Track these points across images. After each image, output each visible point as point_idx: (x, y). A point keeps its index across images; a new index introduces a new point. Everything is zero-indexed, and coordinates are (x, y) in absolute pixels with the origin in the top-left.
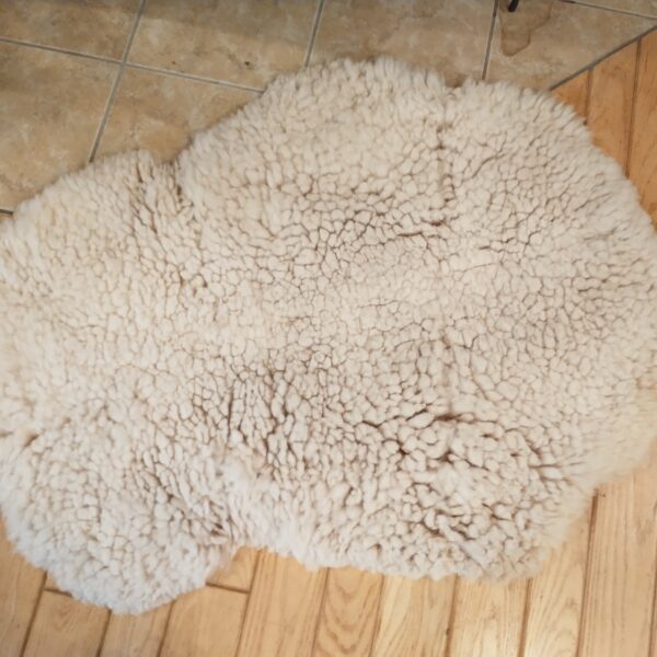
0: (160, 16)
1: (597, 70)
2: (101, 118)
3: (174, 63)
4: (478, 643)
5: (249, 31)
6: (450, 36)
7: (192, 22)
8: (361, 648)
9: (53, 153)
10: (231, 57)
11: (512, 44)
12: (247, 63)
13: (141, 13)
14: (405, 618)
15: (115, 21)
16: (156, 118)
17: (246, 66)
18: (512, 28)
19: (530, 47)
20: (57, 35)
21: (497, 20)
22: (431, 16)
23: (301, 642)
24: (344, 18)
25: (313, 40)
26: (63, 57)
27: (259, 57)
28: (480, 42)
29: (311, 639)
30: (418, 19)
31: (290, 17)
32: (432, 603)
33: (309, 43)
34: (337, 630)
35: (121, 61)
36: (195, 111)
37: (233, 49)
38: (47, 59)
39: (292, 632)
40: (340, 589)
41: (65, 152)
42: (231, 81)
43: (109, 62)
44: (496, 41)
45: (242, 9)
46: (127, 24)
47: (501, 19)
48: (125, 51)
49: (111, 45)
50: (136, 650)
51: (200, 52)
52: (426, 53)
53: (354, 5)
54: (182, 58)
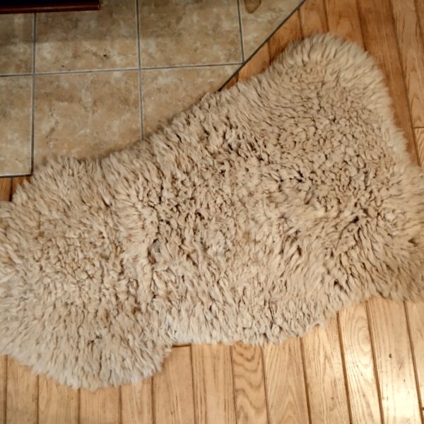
0: (47, 41)
1: (302, 8)
2: (31, 109)
3: (63, 66)
4: (316, 336)
5: (101, 36)
6: (215, 10)
7: (66, 39)
8: (257, 356)
9: (9, 137)
10: (95, 54)
11: (252, 6)
12: (105, 56)
13: (35, 41)
15: (22, 50)
16: (62, 101)
17: (104, 58)
19: (262, 5)
23: (225, 362)
24: (153, 15)
25: (138, 32)
27: (111, 50)
28: (233, 9)
29: (229, 359)
30: (195, 5)
31: (122, 23)
33: (137, 35)
34: (242, 351)
35: (32, 73)
36: (83, 91)
37: (94, 49)
39: (219, 358)
41: (16, 135)
42: (99, 68)
43: (26, 75)
44: (242, 6)
45: (93, 24)
46: (28, 50)
48: (33, 66)
49: (23, 65)
50: (139, 392)
51: (75, 56)
52: (204, 24)
53: (156, 5)
54: (67, 62)
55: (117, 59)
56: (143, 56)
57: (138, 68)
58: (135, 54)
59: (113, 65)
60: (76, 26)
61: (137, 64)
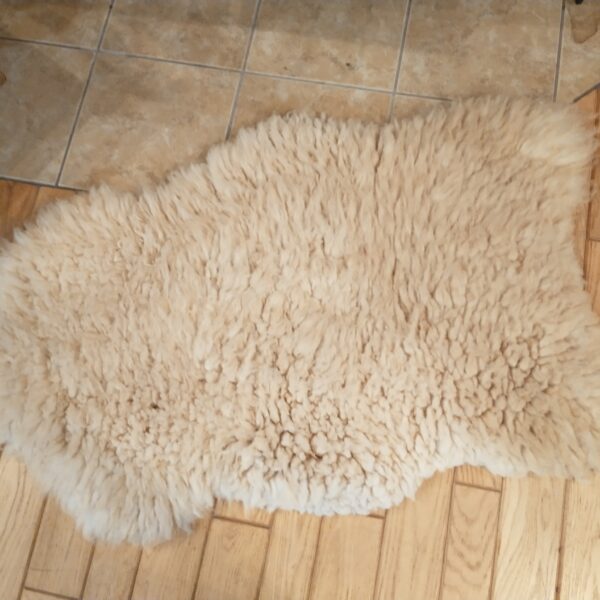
0: (271, 28)
3: (286, 68)
5: (347, 36)
6: (524, 29)
7: (298, 32)
8: (485, 565)
10: (334, 60)
11: (581, 33)
12: (348, 65)
13: (255, 26)
14: (521, 539)
15: (233, 35)
17: (347, 67)
18: (580, 18)
19: (597, 34)
20: (186, 50)
21: (566, 12)
22: (507, 12)
23: (432, 560)
24: (430, 19)
26: (192, 69)
27: (358, 58)
28: (552, 32)
29: (441, 556)
30: (496, 16)
31: (382, 22)
32: (545, 526)
33: (400, 43)
34: (463, 549)
35: (241, 70)
37: (335, 52)
38: (179, 72)
39: (425, 551)
40: (463, 515)
42: (335, 80)
43: (231, 71)
44: (567, 30)
45: (341, 18)
46: (243, 37)
47: (569, 10)
48: (244, 60)
49: (231, 57)
50: (293, 567)
51: (307, 57)
52: (504, 45)
53: (438, 7)
54: (292, 63)
55: (364, 72)
56: (403, 74)
57: (391, 90)
58: (392, 70)
59: (358, 80)
60: (316, 16)
61: (392, 84)
